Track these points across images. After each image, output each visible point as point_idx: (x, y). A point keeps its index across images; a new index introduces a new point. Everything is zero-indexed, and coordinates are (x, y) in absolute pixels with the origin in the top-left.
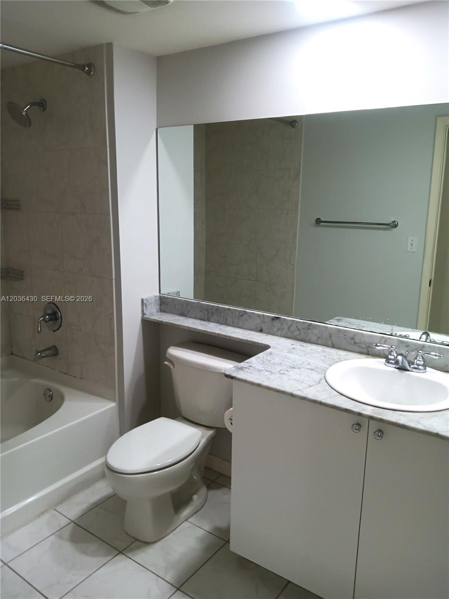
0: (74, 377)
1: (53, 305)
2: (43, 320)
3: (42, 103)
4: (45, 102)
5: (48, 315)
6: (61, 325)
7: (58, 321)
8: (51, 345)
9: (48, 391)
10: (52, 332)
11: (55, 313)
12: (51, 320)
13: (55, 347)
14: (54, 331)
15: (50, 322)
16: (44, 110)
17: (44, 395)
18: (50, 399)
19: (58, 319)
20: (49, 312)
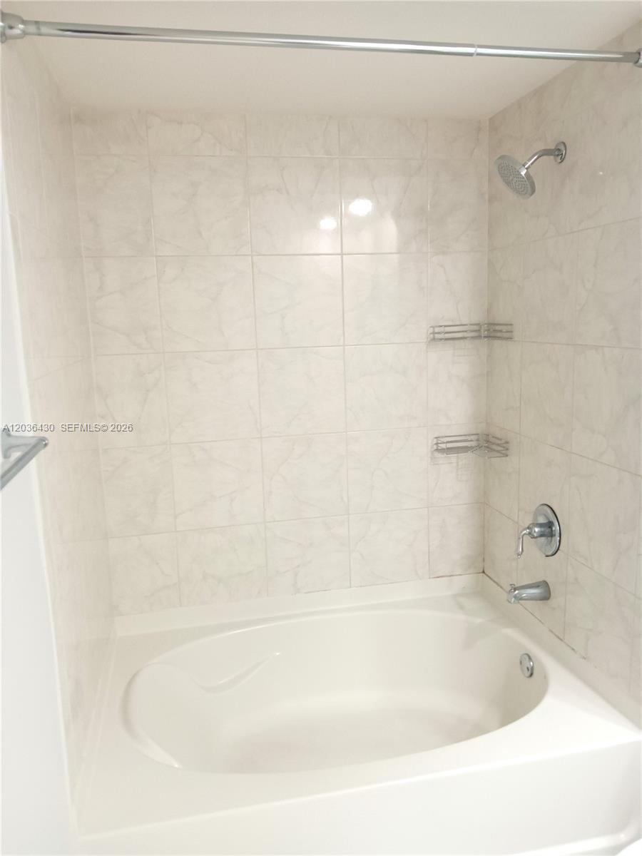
0: (573, 649)
1: (549, 510)
2: (530, 533)
3: (559, 150)
4: (565, 146)
5: (541, 525)
6: (558, 549)
7: (553, 538)
8: (541, 580)
9: (527, 658)
10: (544, 556)
11: (550, 525)
12: (542, 535)
13: (544, 585)
14: (547, 556)
15: (543, 539)
16: (562, 160)
17: (521, 663)
18: (529, 673)
19: (555, 535)
20: (542, 520)
